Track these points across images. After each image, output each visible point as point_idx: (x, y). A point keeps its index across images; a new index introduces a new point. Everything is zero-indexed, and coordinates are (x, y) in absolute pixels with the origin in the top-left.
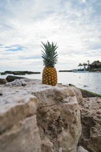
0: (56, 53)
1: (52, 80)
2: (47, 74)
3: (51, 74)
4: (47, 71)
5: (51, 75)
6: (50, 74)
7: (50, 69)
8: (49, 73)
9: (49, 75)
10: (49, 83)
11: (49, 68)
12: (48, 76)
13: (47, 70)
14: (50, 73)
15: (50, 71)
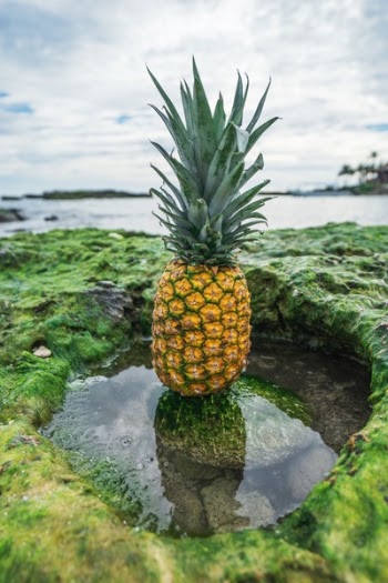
0: (258, 165)
1: (205, 359)
2: (175, 318)
3: (201, 324)
4: (177, 297)
5: (202, 329)
6: (194, 320)
7: (197, 284)
8: (192, 311)
9: (193, 330)
10: (185, 378)
11: (192, 275)
12: (183, 330)
13: (182, 287)
14: (198, 313)
15: (200, 299)
